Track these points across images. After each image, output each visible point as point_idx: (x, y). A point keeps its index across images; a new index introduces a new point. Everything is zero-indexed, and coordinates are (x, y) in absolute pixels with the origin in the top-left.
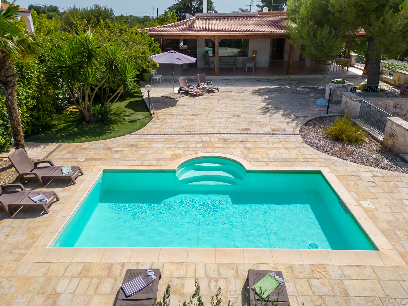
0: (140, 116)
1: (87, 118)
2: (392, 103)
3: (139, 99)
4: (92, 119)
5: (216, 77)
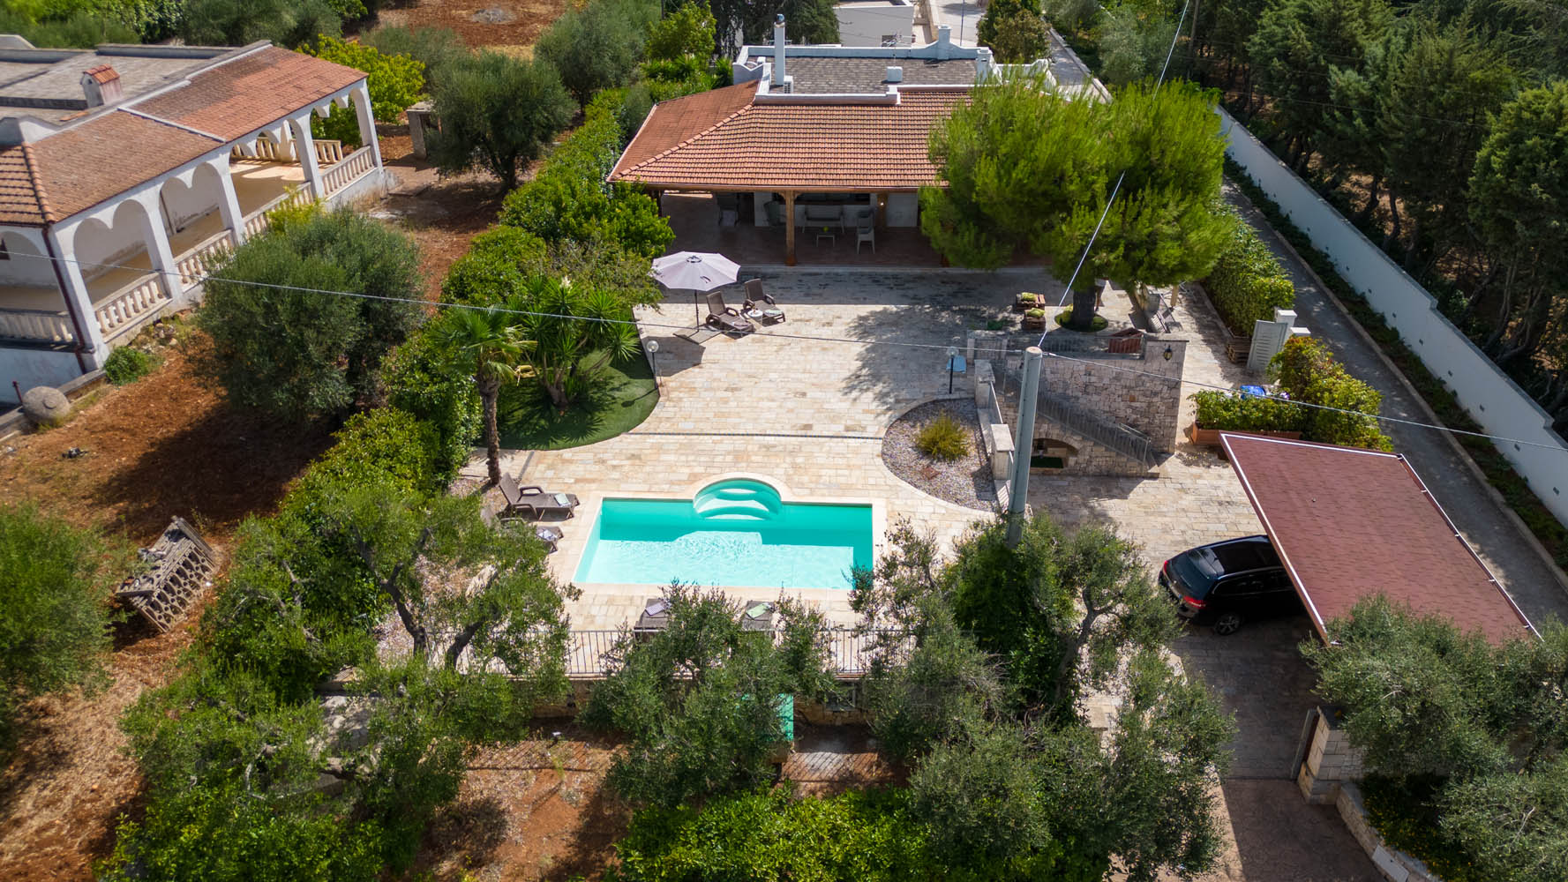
0: (638, 388)
1: (556, 400)
2: (1083, 368)
3: (634, 341)
4: (564, 400)
5: (790, 269)
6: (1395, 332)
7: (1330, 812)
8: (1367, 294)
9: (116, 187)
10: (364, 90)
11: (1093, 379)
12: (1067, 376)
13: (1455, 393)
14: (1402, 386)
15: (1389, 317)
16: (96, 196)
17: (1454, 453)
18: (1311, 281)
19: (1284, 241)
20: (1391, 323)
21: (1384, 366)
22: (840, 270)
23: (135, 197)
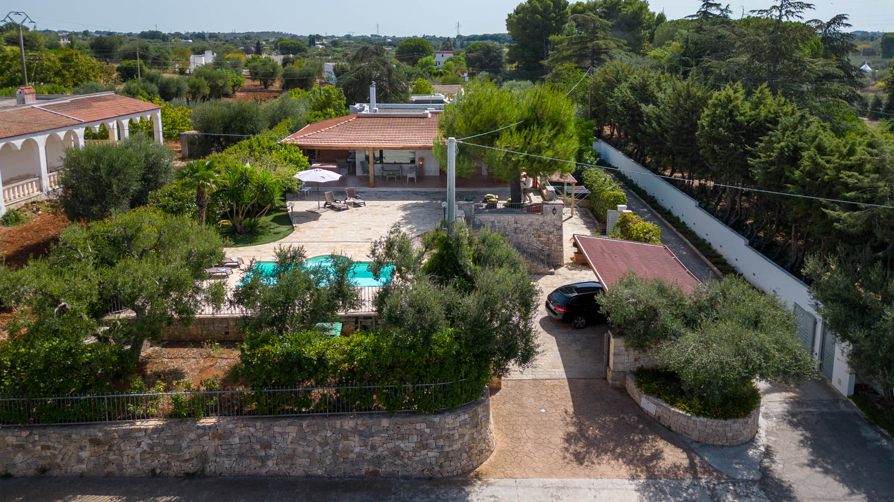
0: (283, 228)
1: (239, 230)
2: (513, 219)
3: (284, 213)
4: (243, 230)
5: (372, 189)
6: (684, 223)
7: (623, 390)
8: (672, 210)
9: (25, 131)
10: (159, 114)
11: (519, 226)
12: (506, 224)
13: (710, 244)
14: (685, 243)
15: (681, 217)
16: (15, 133)
17: (708, 266)
18: (645, 207)
19: (634, 193)
20: (682, 219)
21: (677, 236)
22: (397, 189)
23: (34, 138)
